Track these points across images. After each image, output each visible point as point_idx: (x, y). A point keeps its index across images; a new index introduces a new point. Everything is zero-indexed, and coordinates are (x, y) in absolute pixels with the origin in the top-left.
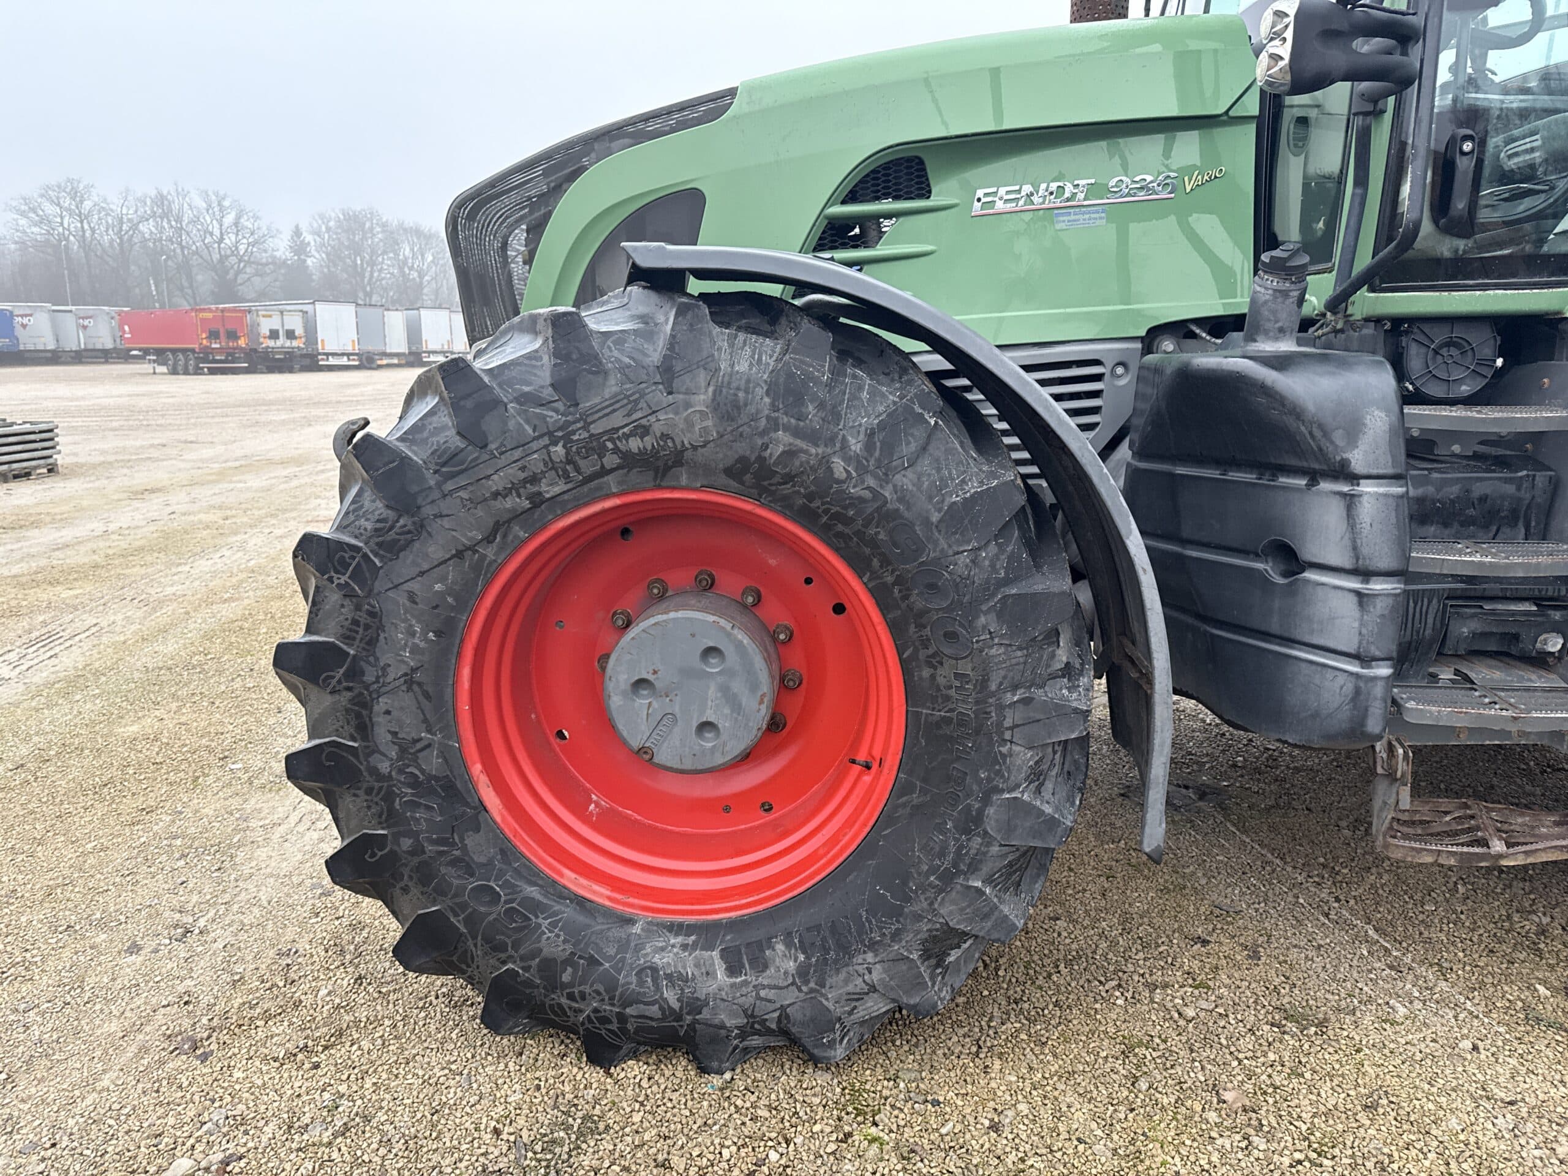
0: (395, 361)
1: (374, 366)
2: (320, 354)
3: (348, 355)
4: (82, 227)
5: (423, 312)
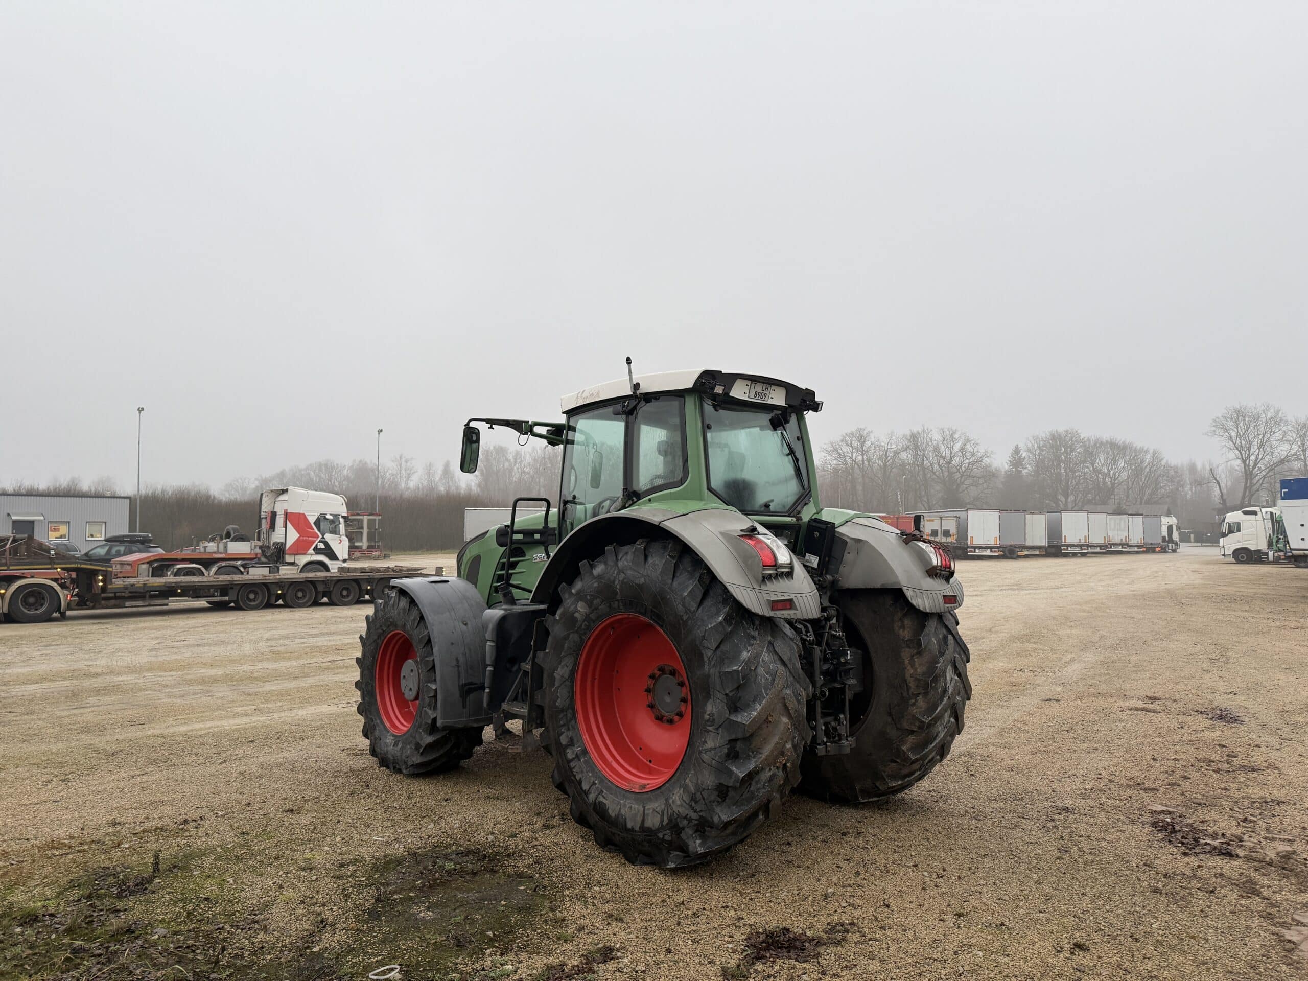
0: (1037, 553)
1: (1015, 556)
2: (969, 547)
3: (991, 548)
4: (863, 459)
5: (1064, 515)
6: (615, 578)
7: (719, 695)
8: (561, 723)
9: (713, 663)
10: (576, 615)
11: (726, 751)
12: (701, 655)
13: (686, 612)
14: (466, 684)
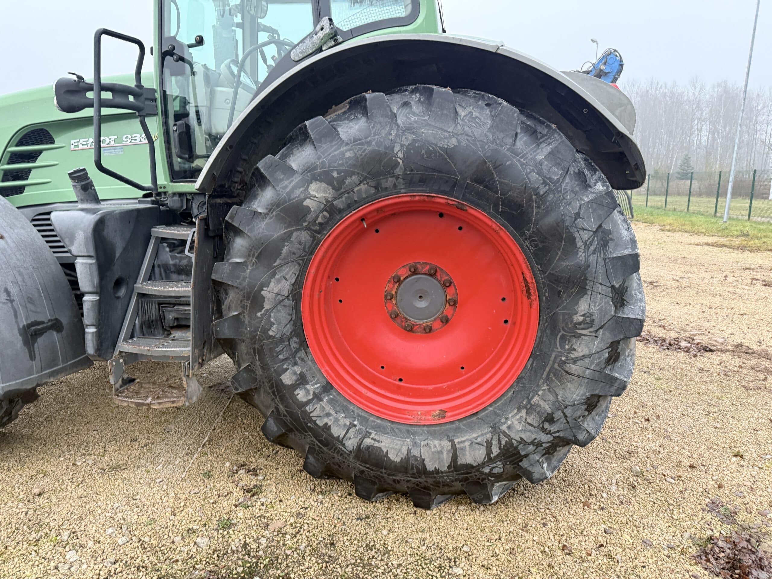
6: (393, 142)
7: (600, 288)
8: (281, 357)
9: (592, 248)
10: (308, 202)
11: (606, 355)
12: (572, 240)
13: (545, 183)
14: (29, 326)
